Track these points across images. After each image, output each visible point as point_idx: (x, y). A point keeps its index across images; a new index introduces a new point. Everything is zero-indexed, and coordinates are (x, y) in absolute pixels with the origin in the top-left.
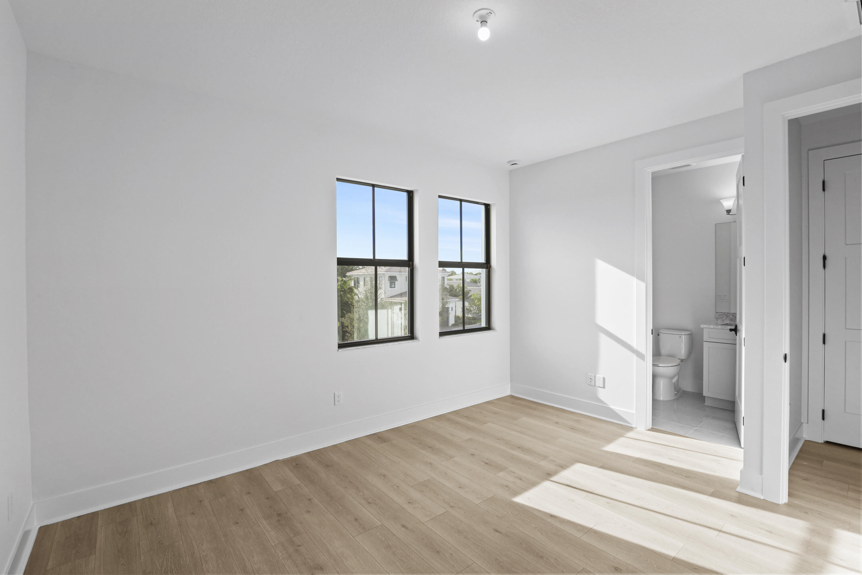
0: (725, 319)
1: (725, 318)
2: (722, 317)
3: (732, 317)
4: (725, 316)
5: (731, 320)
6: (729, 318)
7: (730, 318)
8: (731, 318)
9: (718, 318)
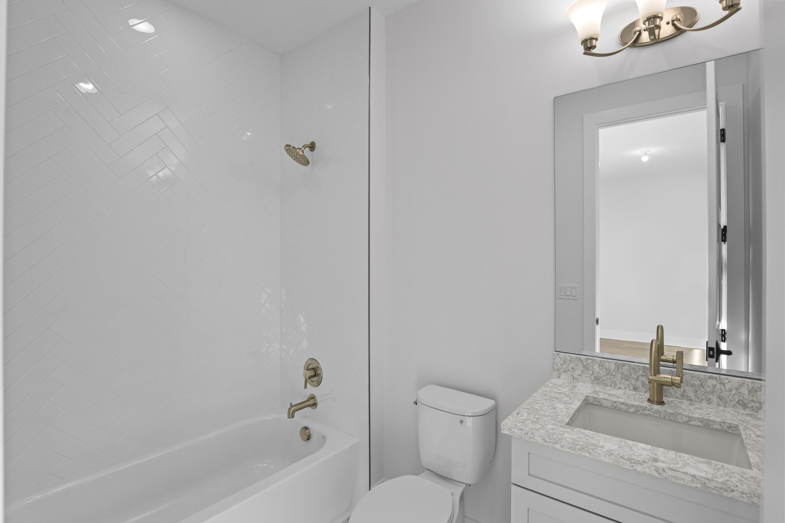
0: (579, 375)
1: (579, 372)
2: (573, 368)
3: (598, 370)
4: (580, 366)
5: (596, 378)
6: (591, 372)
7: (593, 373)
8: (596, 372)
9: (562, 370)
